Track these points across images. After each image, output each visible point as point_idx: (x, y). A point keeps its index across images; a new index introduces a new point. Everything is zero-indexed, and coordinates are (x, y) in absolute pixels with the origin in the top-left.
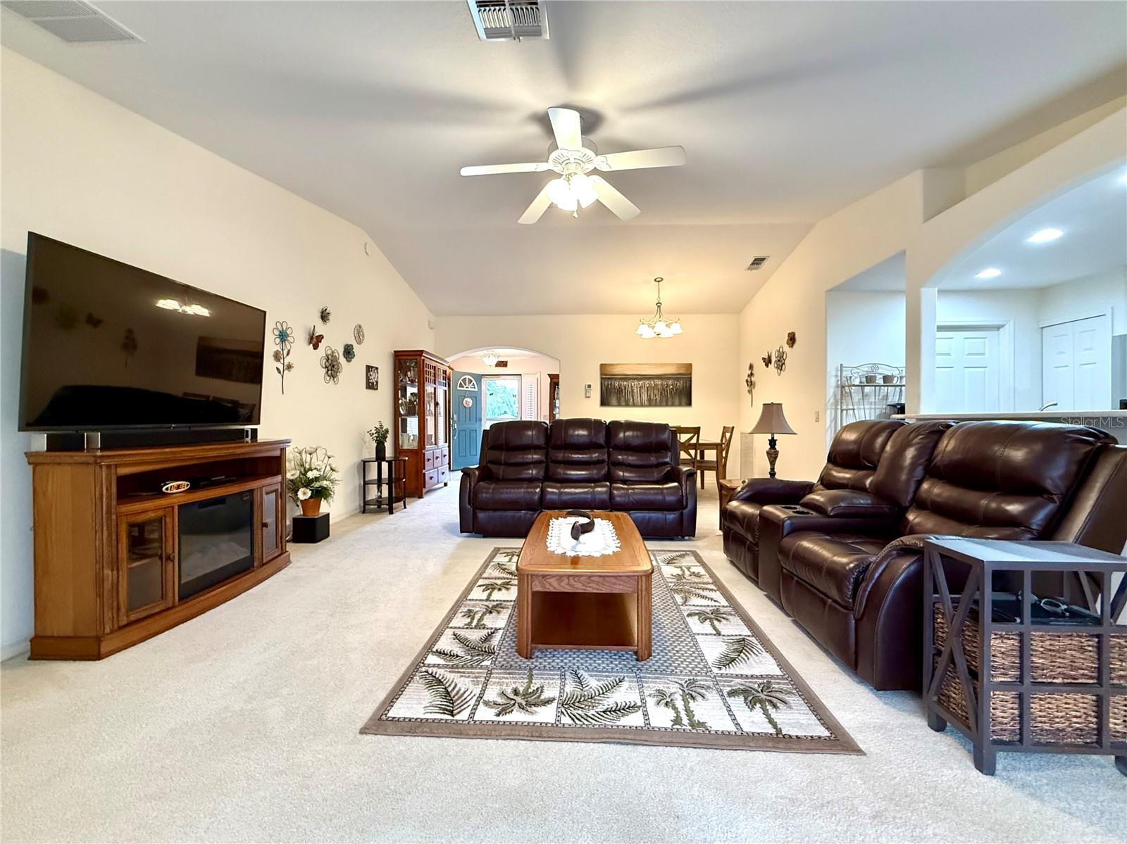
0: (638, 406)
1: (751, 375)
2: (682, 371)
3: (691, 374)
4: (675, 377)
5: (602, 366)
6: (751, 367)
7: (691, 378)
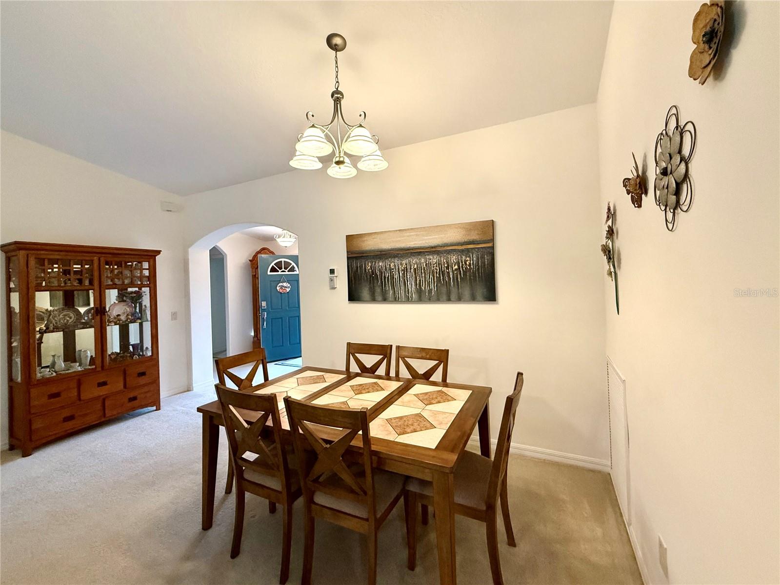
0: (402, 302)
1: (611, 233)
2: (474, 236)
3: (492, 240)
4: (462, 248)
5: (349, 238)
6: (611, 214)
7: (493, 248)
